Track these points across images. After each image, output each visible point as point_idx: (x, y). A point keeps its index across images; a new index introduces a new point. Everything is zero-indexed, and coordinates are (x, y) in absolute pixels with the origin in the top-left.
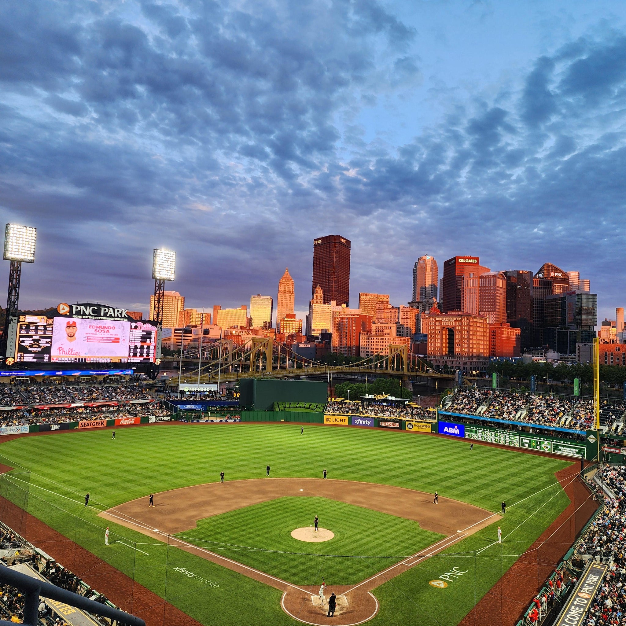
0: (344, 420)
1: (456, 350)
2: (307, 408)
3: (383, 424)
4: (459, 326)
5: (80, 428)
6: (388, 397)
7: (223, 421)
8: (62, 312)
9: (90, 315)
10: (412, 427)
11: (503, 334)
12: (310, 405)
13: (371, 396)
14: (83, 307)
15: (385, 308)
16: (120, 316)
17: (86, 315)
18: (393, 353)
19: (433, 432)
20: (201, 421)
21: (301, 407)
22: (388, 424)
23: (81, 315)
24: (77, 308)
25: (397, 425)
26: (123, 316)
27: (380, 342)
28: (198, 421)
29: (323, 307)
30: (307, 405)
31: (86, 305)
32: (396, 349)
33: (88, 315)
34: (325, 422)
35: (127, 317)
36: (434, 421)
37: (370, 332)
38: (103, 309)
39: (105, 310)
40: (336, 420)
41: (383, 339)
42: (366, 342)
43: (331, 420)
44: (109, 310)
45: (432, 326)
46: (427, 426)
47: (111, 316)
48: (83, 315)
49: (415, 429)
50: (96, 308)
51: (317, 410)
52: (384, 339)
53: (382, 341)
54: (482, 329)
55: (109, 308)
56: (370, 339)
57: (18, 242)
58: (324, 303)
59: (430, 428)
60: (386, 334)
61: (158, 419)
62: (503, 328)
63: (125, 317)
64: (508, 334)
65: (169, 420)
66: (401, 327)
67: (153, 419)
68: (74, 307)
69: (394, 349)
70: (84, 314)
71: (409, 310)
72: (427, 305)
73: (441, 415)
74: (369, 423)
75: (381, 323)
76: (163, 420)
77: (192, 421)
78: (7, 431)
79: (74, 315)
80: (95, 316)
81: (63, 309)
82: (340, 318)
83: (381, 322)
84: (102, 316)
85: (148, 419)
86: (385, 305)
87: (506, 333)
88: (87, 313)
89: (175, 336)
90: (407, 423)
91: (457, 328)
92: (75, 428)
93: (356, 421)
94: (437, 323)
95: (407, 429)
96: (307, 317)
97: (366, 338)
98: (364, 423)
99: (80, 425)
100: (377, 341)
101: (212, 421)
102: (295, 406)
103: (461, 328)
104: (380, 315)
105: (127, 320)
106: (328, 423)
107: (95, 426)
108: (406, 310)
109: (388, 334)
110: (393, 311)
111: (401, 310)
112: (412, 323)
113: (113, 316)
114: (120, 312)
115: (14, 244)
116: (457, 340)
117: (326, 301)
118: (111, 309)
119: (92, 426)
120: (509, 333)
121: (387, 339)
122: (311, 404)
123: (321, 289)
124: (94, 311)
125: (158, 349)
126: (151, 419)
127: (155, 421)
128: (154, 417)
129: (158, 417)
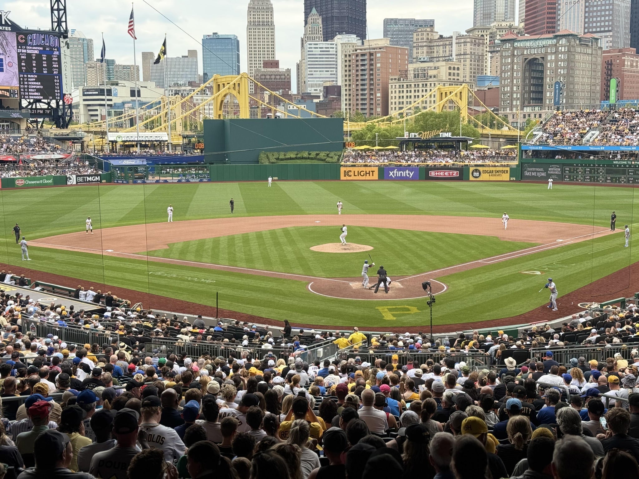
0: (371, 173)
1: (546, 95)
2: (312, 159)
3: (433, 174)
4: (552, 53)
6: (441, 134)
7: (183, 181)
10: (480, 174)
11: (624, 65)
12: (317, 155)
13: (412, 135)
15: (428, 39)
18: (445, 100)
19: (512, 179)
20: (148, 182)
21: (303, 158)
22: (441, 174)
25: (455, 174)
27: (420, 91)
28: (144, 182)
29: (324, 46)
30: (313, 154)
32: (448, 93)
34: (342, 177)
35: (9, 23)
36: (515, 163)
37: (404, 74)
40: (359, 173)
41: (426, 85)
42: (397, 92)
43: (352, 174)
45: (508, 57)
46: (503, 172)
49: (485, 177)
51: (328, 159)
52: (429, 85)
53: (424, 89)
54: (589, 58)
56: (405, 86)
58: (326, 39)
59: (508, 174)
60: (431, 77)
61: (81, 179)
62: (624, 55)
63: (6, 24)
64: (632, 66)
65: (98, 181)
66: (456, 67)
67: (73, 180)
69: (446, 93)
71: (468, 40)
72: (498, 33)
73: (526, 151)
74: (411, 175)
75: (422, 62)
76: (89, 181)
77: (135, 183)
82: (353, 54)
83: (422, 60)
85: (67, 179)
86: (428, 34)
87: (629, 64)
89: (84, 100)
90: (471, 169)
91: (549, 58)
93: (391, 174)
94: (516, 52)
95: (471, 178)
96: (298, 66)
97: (397, 86)
98: (404, 174)
100: (417, 89)
101: (166, 181)
102: (293, 156)
103: (555, 58)
104: (420, 51)
105: (10, 29)
106: (349, 178)
108: (463, 40)
109: (435, 76)
110: (441, 43)
111: (454, 41)
112: (473, 63)
116: (548, 79)
117: (328, 36)
120: (634, 64)
121: (433, 85)
122: (317, 152)
123: (320, 15)
125: (66, 78)
126: (70, 179)
127: (77, 182)
128: (74, 176)
129: (80, 176)
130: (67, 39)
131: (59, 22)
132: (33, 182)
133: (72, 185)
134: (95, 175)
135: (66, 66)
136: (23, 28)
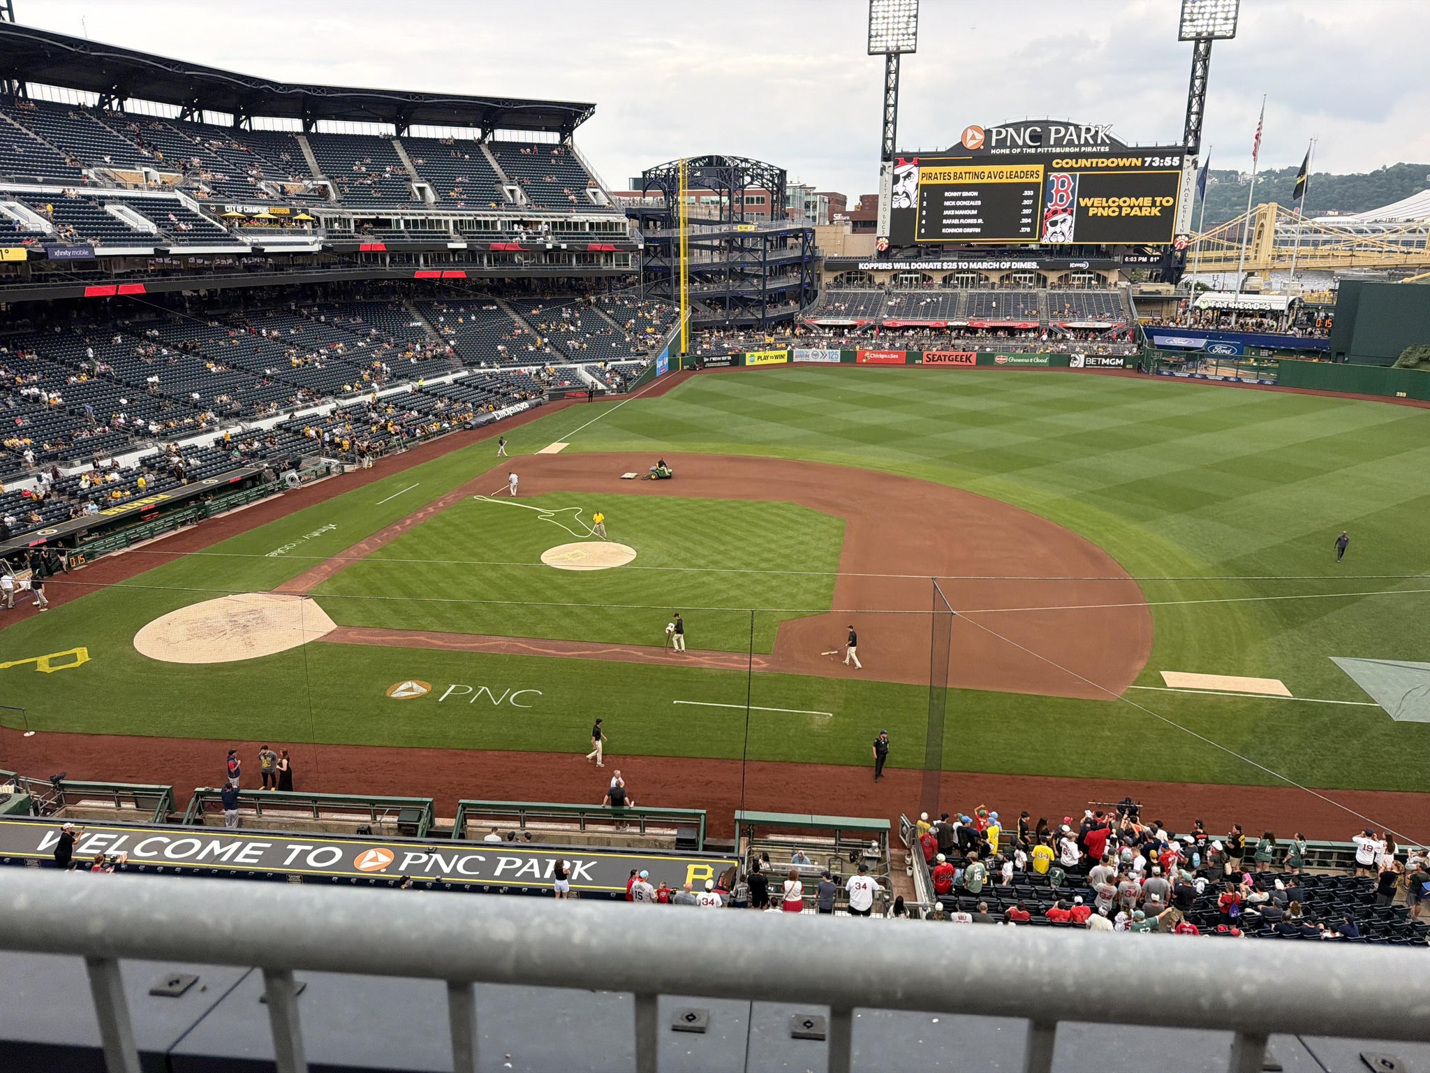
5: (925, 363)
8: (970, 144)
9: (1025, 145)
14: (1011, 130)
16: (1091, 142)
17: (1017, 146)
20: (1177, 374)
23: (1007, 147)
24: (999, 133)
26: (1099, 142)
28: (1172, 374)
31: (1017, 126)
33: (1021, 147)
35: (1108, 142)
38: (1053, 129)
39: (1058, 132)
44: (1067, 130)
47: (1071, 144)
48: (1011, 148)
50: (1039, 130)
55: (1066, 125)
57: (886, 15)
61: (1092, 361)
63: (1103, 143)
65: (1119, 365)
67: (1079, 362)
68: (994, 131)
70: (1014, 144)
76: (1105, 365)
77: (1159, 373)
78: (807, 356)
79: (994, 148)
80: (1036, 147)
81: (973, 138)
84: (1052, 146)
85: (1069, 359)
88: (1020, 142)
92: (917, 362)
99: (925, 358)
105: (1107, 149)
107: (954, 363)
113: (1076, 142)
114: (1093, 132)
115: (880, 20)
118: (1072, 128)
119: (947, 362)
124: (1034, 137)
125: (1185, 212)
126: (1075, 359)
127: (1085, 365)
128: (1082, 357)
129: (1091, 357)
130: (1194, 156)
131: (1194, 132)
132: (1019, 361)
133: (1076, 368)
134: (1116, 357)
135: (1186, 195)
136: (1131, 145)
